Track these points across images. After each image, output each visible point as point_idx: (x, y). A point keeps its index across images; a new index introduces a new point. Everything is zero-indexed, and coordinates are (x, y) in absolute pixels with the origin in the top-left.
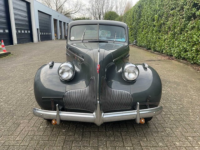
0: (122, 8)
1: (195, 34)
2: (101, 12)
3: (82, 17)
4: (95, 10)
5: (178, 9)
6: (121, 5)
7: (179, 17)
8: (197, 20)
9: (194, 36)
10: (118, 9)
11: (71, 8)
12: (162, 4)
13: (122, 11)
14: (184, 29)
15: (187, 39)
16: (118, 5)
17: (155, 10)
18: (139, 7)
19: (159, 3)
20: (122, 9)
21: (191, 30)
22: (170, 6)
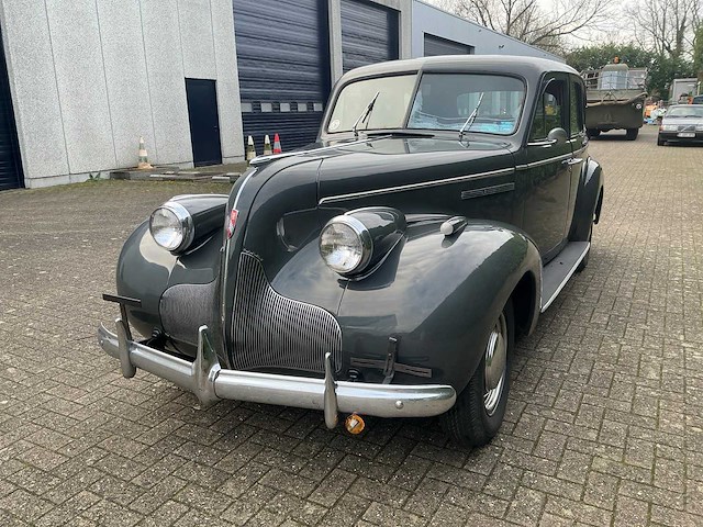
3: (601, 43)
11: (561, 12)
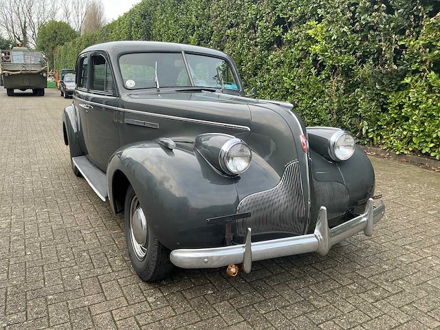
0: (80, 14)
1: (286, 76)
2: (27, 20)
4: (9, 16)
5: (243, 26)
6: (76, 8)
7: (248, 43)
8: (287, 50)
9: (284, 78)
10: (71, 18)
12: (203, 15)
13: (80, 23)
14: (261, 65)
15: (270, 85)
16: (70, 7)
17: (188, 26)
18: (144, 16)
19: (196, 12)
20: (80, 17)
21: (276, 68)
22: (223, 20)
